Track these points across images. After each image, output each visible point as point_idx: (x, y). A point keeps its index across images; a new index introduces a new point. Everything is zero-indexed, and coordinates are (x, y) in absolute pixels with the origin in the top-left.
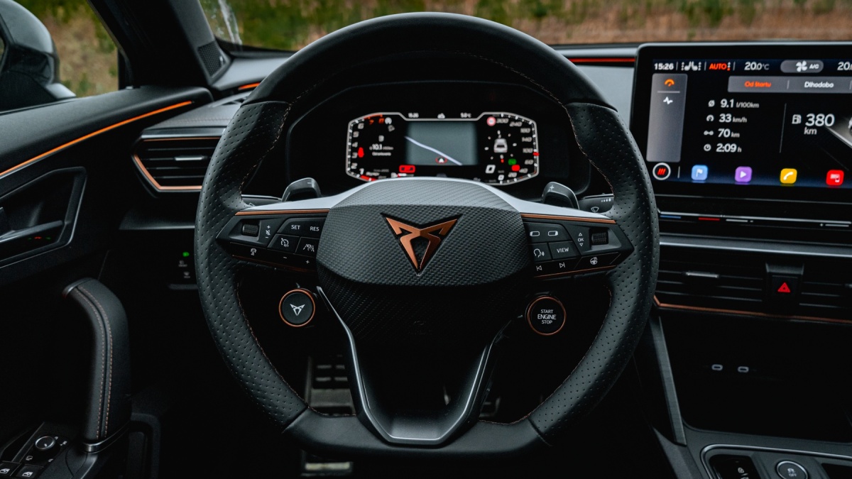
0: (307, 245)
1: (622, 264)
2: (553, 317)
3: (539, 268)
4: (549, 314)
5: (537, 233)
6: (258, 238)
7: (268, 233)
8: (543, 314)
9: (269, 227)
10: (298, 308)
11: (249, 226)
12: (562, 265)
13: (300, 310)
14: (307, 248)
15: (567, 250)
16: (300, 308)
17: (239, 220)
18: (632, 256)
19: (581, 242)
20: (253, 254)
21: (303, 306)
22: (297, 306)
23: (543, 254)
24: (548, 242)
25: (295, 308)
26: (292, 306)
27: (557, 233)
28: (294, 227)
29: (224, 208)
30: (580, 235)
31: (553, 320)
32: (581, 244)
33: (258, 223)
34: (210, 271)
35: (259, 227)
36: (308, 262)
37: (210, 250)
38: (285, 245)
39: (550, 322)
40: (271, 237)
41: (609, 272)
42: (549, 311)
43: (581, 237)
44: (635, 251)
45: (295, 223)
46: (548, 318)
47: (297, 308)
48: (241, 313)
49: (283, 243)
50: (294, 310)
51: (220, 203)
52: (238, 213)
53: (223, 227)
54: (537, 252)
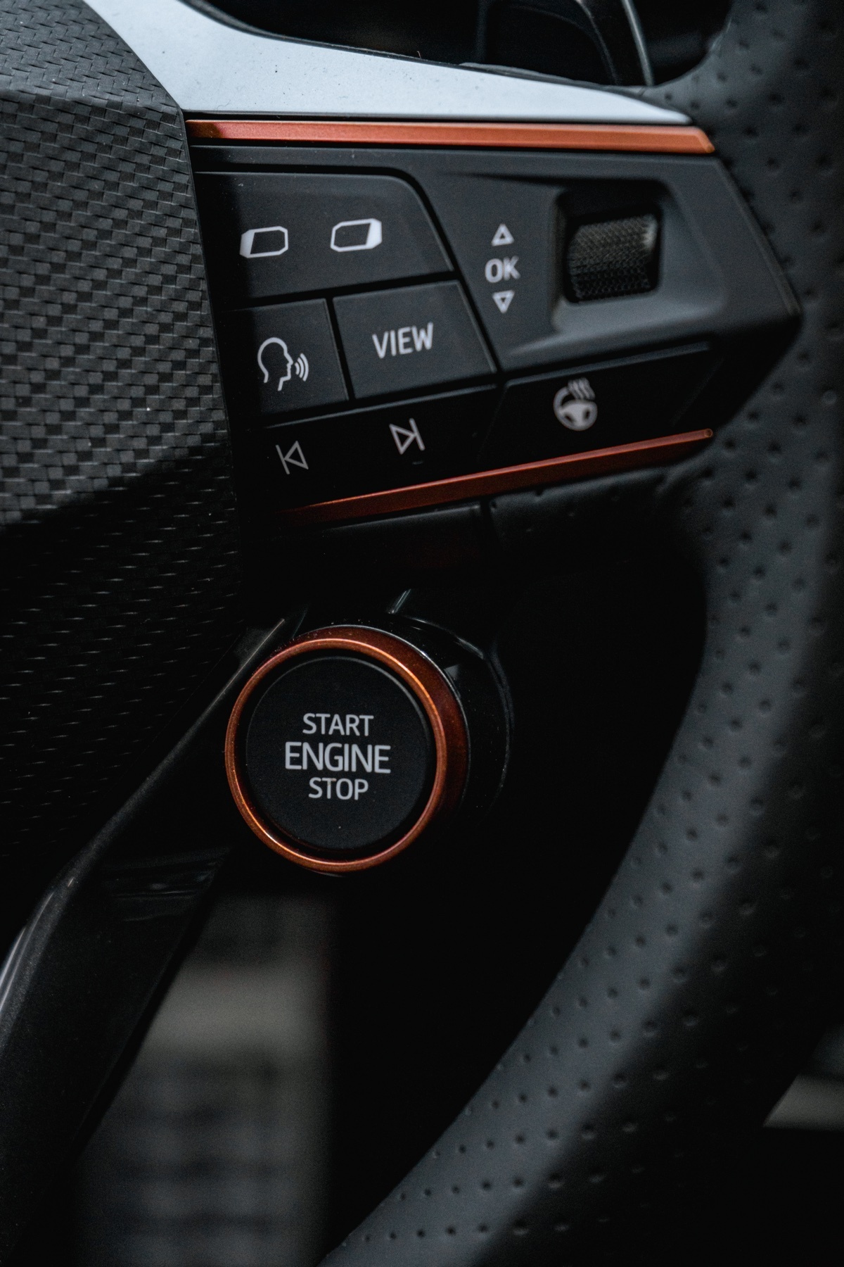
1: (742, 425)
2: (374, 760)
3: (293, 457)
4: (351, 739)
5: (276, 241)
8: (314, 741)
12: (407, 437)
15: (424, 339)
18: (791, 368)
19: (504, 285)
23: (303, 367)
24: (329, 294)
27: (375, 236)
30: (503, 236)
31: (371, 777)
32: (503, 301)
39: (357, 790)
41: (676, 472)
42: (351, 724)
43: (503, 253)
44: (809, 334)
46: (343, 764)
54: (274, 356)
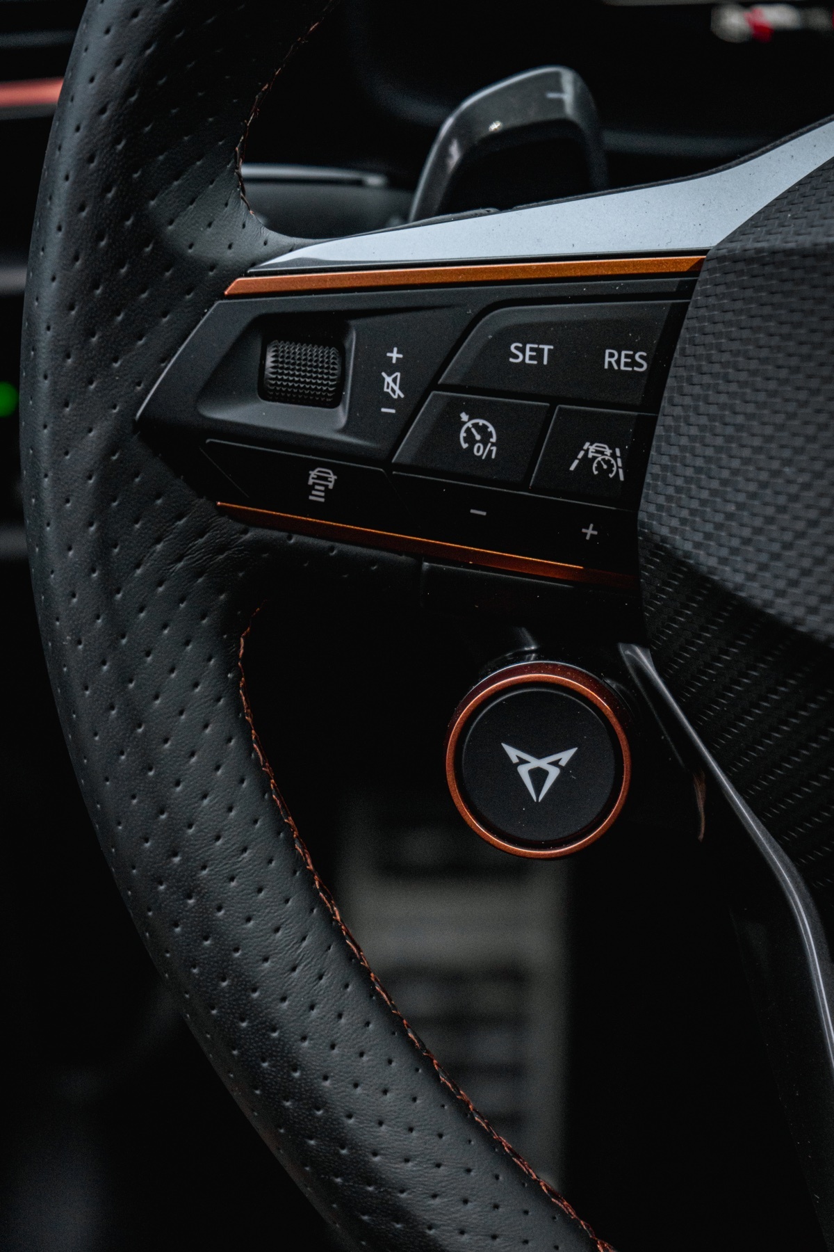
0: (591, 448)
6: (341, 415)
7: (392, 384)
9: (395, 355)
10: (543, 763)
11: (296, 350)
13: (554, 773)
14: (587, 462)
16: (554, 765)
17: (247, 318)
20: (318, 496)
21: (565, 757)
22: (539, 756)
25: (526, 764)
26: (513, 753)
28: (522, 355)
29: (170, 257)
33: (344, 331)
34: (109, 587)
35: (343, 354)
36: (590, 532)
37: (103, 481)
38: (479, 451)
40: (409, 408)
45: (525, 333)
47: (534, 763)
48: (265, 789)
49: (470, 439)
50: (523, 771)
51: (149, 231)
52: (239, 284)
53: (166, 359)
